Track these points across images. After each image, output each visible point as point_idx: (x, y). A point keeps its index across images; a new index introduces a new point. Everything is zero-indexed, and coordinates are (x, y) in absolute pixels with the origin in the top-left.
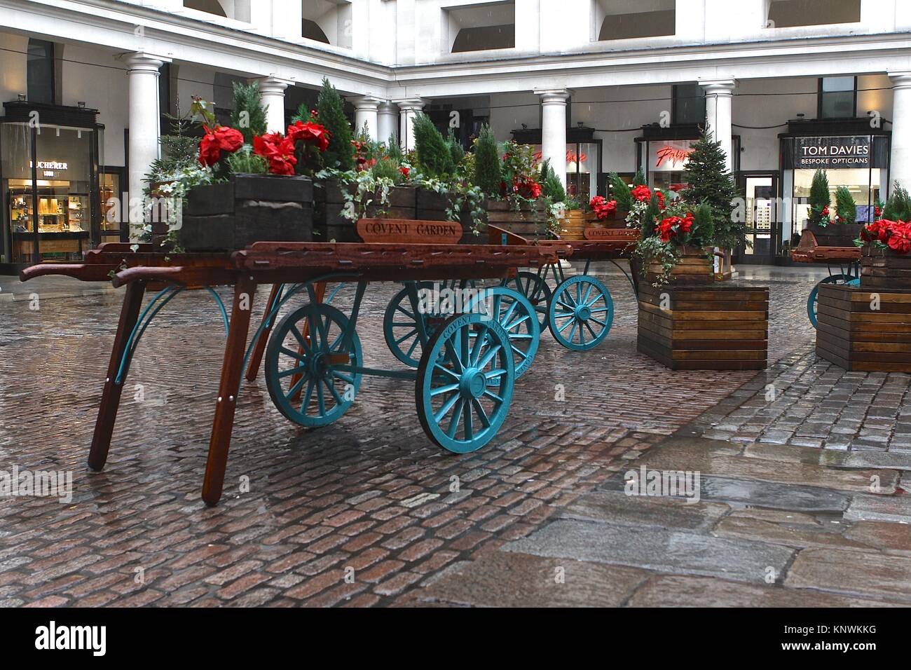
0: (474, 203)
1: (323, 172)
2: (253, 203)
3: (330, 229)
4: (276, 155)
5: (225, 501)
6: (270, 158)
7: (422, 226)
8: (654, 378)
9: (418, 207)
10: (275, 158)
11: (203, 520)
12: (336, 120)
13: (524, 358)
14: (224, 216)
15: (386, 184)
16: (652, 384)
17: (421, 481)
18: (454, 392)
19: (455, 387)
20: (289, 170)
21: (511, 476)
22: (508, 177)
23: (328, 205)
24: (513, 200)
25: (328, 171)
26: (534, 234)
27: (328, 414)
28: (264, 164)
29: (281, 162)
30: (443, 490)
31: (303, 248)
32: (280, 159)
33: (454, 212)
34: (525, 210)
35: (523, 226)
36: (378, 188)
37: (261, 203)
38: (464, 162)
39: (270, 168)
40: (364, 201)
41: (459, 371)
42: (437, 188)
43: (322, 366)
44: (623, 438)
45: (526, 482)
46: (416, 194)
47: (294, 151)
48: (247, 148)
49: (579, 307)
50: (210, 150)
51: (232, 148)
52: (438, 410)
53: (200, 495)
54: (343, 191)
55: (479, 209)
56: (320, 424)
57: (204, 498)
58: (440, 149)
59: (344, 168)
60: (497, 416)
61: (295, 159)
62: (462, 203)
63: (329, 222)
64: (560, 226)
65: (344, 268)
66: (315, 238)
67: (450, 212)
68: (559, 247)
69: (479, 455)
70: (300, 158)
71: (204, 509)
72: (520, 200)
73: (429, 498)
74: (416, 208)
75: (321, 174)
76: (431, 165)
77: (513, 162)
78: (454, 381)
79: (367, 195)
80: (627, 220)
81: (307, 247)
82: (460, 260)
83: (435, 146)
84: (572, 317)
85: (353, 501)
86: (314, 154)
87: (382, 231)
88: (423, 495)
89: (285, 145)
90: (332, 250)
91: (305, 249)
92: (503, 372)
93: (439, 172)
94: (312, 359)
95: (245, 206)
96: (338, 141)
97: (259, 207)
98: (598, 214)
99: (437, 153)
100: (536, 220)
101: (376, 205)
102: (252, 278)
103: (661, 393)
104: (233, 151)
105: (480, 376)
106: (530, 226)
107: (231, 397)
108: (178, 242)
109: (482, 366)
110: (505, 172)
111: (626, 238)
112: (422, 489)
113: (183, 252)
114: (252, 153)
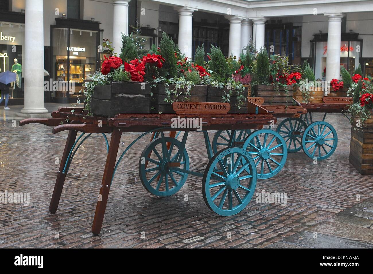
0: (239, 93)
1: (158, 79)
2: (120, 95)
3: (160, 107)
4: (134, 71)
5: (102, 234)
6: (132, 73)
7: (208, 105)
8: (348, 179)
9: (209, 95)
10: (134, 73)
12: (168, 53)
13: (278, 165)
14: (107, 100)
15: (190, 84)
16: (345, 182)
17: (199, 229)
18: (223, 186)
19: (223, 184)
20: (141, 78)
21: (244, 230)
22: (273, 73)
23: (160, 95)
24: (276, 85)
25: (161, 78)
26: (286, 103)
27: (170, 190)
28: (128, 76)
29: (136, 75)
30: (206, 236)
31: (143, 116)
32: (136, 73)
33: (227, 97)
34: (282, 90)
35: (281, 98)
36: (185, 86)
37: (124, 95)
38: (253, 65)
39: (132, 77)
40: (178, 93)
41: (226, 176)
42: (217, 86)
43: (167, 168)
44: (313, 213)
45: (250, 234)
46: (207, 89)
47: (144, 69)
48: (122, 67)
49: (319, 138)
50: (106, 68)
51: (116, 67)
52: (213, 195)
53: (91, 230)
54: (166, 89)
55: (241, 96)
56: (166, 195)
57: (93, 231)
58: (224, 65)
59: (169, 77)
60: (247, 198)
61: (145, 73)
62: (232, 92)
63: (160, 103)
64: (310, 95)
65: (165, 126)
66: (152, 112)
67: (224, 97)
68: (300, 109)
69: (234, 218)
70: (147, 73)
71: (93, 236)
72: (279, 85)
73: (198, 239)
74: (207, 96)
75: (157, 80)
76: (218, 73)
77: (277, 65)
78: (223, 181)
79: (179, 90)
80: (347, 92)
81: (145, 116)
82: (228, 122)
83: (221, 64)
84: (315, 143)
85: (160, 238)
86: (154, 70)
87: (186, 108)
88: (196, 237)
89: (141, 66)
90: (159, 118)
91: (145, 117)
92: (251, 176)
93: (222, 76)
95: (116, 96)
96: (169, 63)
97: (123, 97)
98: (334, 88)
99: (222, 67)
100: (287, 95)
101: (184, 95)
102: (120, 130)
103: (347, 188)
105: (236, 179)
106: (285, 98)
107: (107, 185)
108: (90, 110)
109: (239, 174)
110: (272, 71)
111: (346, 102)
112: (197, 234)
113: (92, 115)
114: (124, 70)
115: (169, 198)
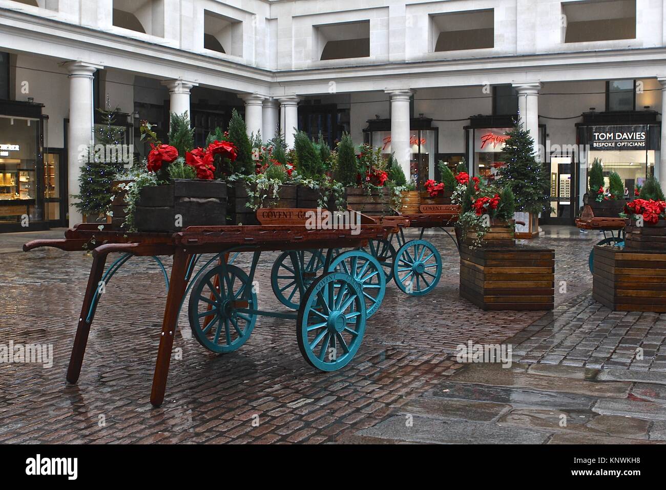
0: (337, 195)
1: (233, 176)
2: (187, 199)
3: (238, 216)
4: (201, 165)
5: (165, 404)
6: (198, 167)
7: (301, 212)
8: (470, 317)
9: (299, 198)
10: (201, 167)
11: (152, 417)
12: (242, 139)
13: (374, 302)
14: (166, 208)
15: (276, 183)
16: (468, 321)
17: (301, 390)
18: (323, 329)
19: (324, 325)
20: (210, 175)
21: (363, 387)
22: (362, 170)
23: (237, 200)
24: (366, 187)
25: (237, 175)
26: (381, 212)
27: (233, 343)
28: (194, 171)
29: (205, 171)
30: (316, 397)
31: (220, 229)
32: (204, 168)
33: (324, 202)
34: (375, 194)
35: (374, 206)
36: (271, 187)
37: (192, 199)
38: (330, 159)
39: (198, 174)
40: (261, 196)
41: (327, 314)
42: (311, 186)
43: (229, 309)
44: (444, 361)
45: (374, 390)
46: (297, 190)
47: (212, 162)
48: (181, 160)
49: (417, 263)
50: (156, 161)
51: (171, 159)
52: (312, 341)
53: (148, 400)
54: (247, 190)
55: (341, 199)
56: (227, 351)
57: (152, 402)
58: (313, 157)
59: (247, 173)
60: (354, 345)
61: (214, 168)
62: (329, 195)
63: (238, 210)
64: (402, 203)
65: (248, 243)
66: (228, 223)
67: (320, 202)
68: (400, 221)
69: (341, 372)
70: (218, 167)
71: (152, 410)
72: (371, 187)
73: (306, 402)
74: (297, 199)
75: (232, 178)
76: (307, 168)
77: (366, 159)
78: (324, 320)
79: (263, 192)
80: (452, 198)
81: (223, 229)
82: (328, 236)
83: (310, 155)
84: (411, 271)
85: (254, 404)
86: (226, 163)
87: (274, 217)
88: (302, 400)
89: (207, 158)
90: (240, 231)
91: (222, 231)
92: (358, 314)
93: (313, 173)
94: (222, 304)
95: (181, 201)
96: (243, 154)
97: (190, 202)
98: (431, 193)
99: (311, 160)
100: (383, 201)
101: (269, 198)
102: (185, 250)
103: (474, 328)
104: (172, 162)
105: (342, 317)
106: (379, 206)
107: (171, 332)
108: (133, 224)
109: (343, 310)
110: (361, 167)
111: (451, 212)
112: (302, 396)
113: (136, 232)
114: (185, 164)
115: (232, 354)
